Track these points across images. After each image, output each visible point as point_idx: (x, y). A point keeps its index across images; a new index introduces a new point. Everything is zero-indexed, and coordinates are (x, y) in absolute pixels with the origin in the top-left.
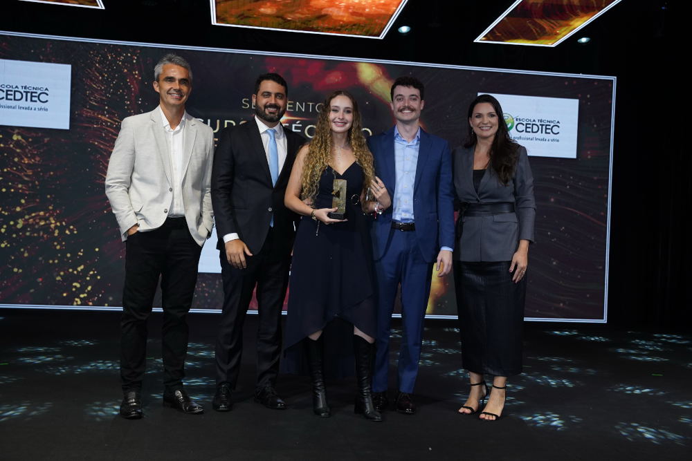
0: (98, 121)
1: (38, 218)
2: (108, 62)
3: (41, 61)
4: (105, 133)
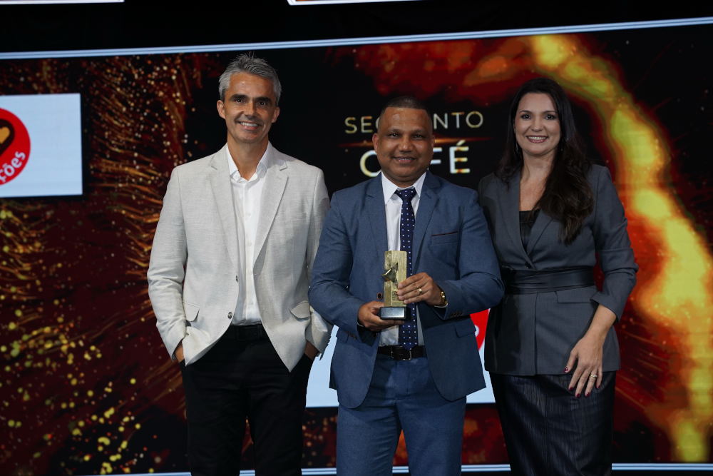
0: (123, 176)
1: (42, 337)
2: (134, 84)
3: (35, 92)
4: (136, 195)
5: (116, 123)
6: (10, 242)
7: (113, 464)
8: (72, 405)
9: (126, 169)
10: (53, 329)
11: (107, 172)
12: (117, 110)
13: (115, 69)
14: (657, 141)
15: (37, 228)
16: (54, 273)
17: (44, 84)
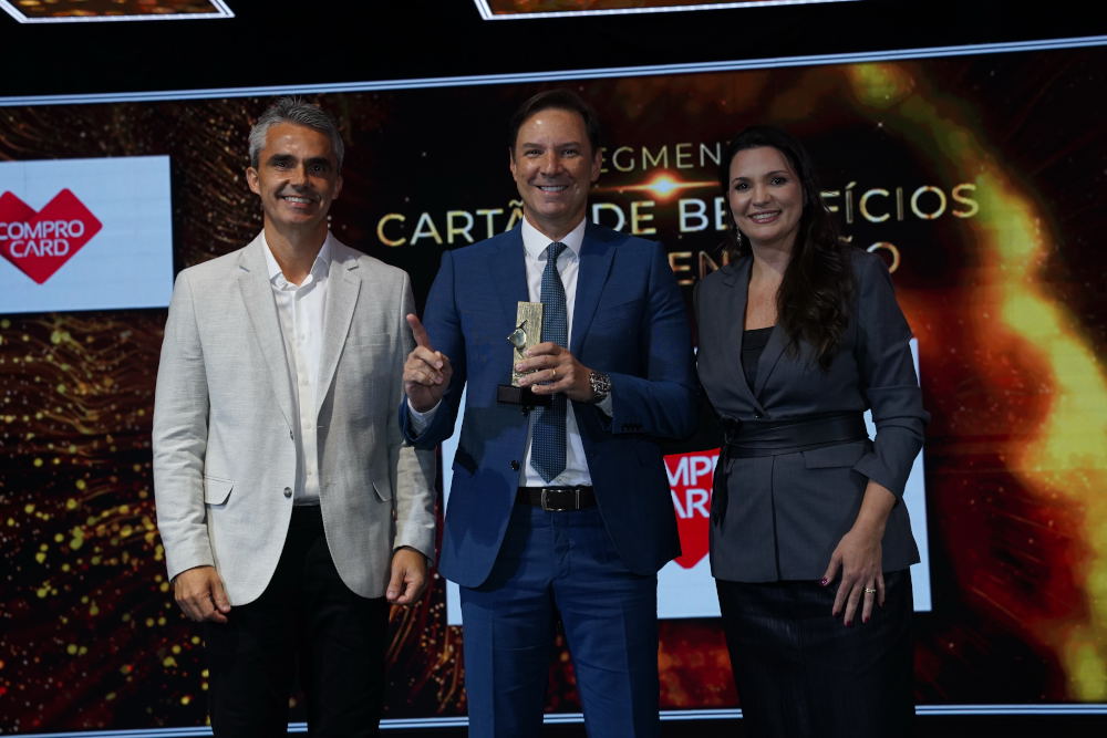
1: (116, 520)
3: (102, 154)
5: (224, 199)
8: (162, 621)
10: (132, 509)
12: (225, 180)
13: (221, 119)
14: (1038, 221)
15: (108, 358)
16: (133, 425)
17: (115, 141)
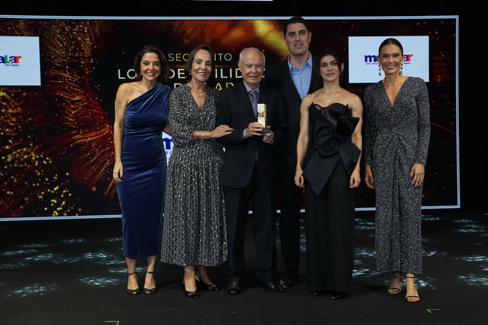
0: (61, 78)
1: (22, 153)
2: (66, 33)
3: (16, 35)
4: (68, 87)
5: (57, 52)
6: (5, 107)
7: (58, 212)
8: (38, 184)
9: (63, 74)
10: (27, 149)
11: (53, 75)
12: (58, 46)
13: (56, 26)
15: (19, 101)
16: (28, 123)
17: (21, 31)
